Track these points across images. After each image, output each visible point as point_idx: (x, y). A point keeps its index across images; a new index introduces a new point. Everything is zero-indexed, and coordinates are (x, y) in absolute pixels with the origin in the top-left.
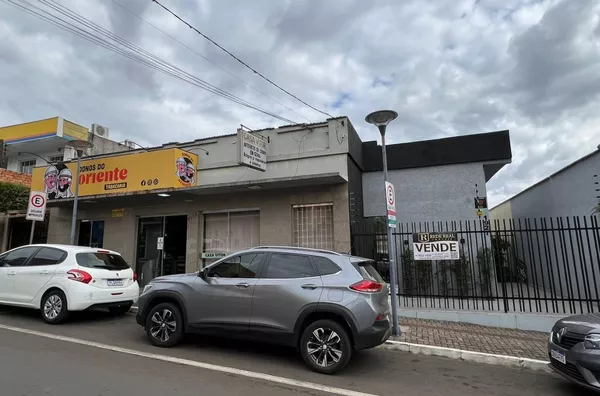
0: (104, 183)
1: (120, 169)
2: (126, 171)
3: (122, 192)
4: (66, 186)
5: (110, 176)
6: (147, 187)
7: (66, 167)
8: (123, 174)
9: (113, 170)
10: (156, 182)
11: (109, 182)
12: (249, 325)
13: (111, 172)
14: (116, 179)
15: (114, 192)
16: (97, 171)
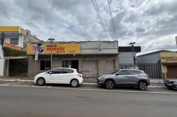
0: (56, 51)
1: (62, 47)
2: (64, 48)
3: (63, 53)
4: (42, 51)
5: (58, 49)
6: (71, 53)
7: (42, 45)
8: (63, 49)
9: (60, 47)
10: (74, 52)
11: (58, 51)
12: (129, 83)
13: (59, 48)
14: (61, 50)
15: (60, 53)
16: (54, 47)
